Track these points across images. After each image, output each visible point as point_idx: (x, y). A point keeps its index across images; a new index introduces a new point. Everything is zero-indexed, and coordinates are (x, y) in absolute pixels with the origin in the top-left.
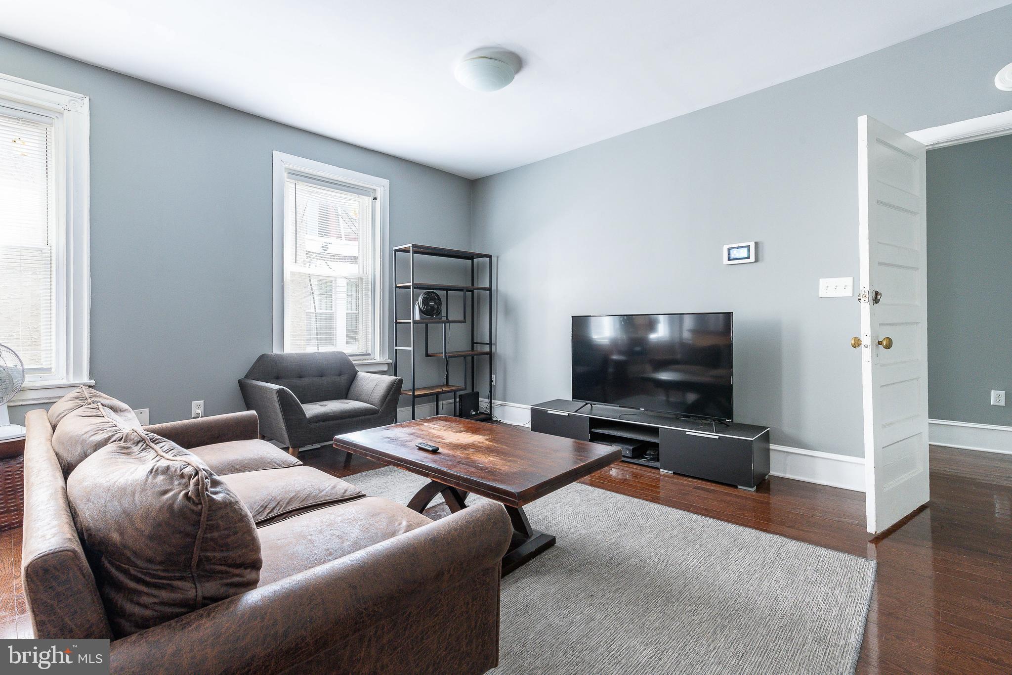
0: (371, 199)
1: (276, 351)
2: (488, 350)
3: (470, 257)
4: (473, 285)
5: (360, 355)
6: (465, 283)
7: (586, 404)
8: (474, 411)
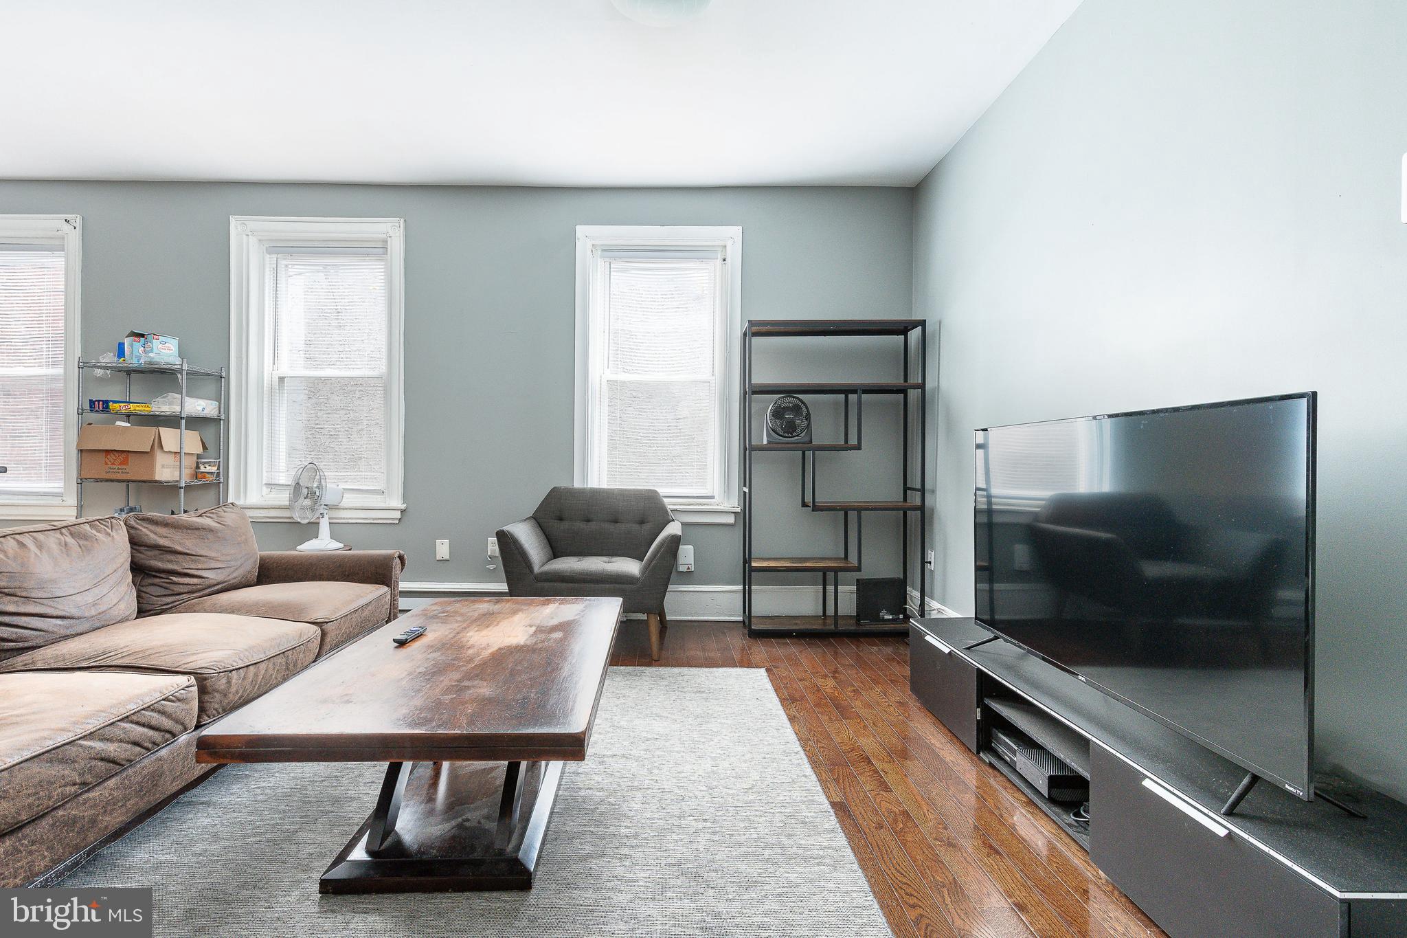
0: (719, 261)
1: (577, 484)
2: (918, 502)
3: (902, 329)
4: (906, 379)
5: (698, 497)
6: (892, 377)
7: (996, 638)
8: (890, 612)
